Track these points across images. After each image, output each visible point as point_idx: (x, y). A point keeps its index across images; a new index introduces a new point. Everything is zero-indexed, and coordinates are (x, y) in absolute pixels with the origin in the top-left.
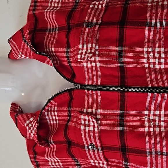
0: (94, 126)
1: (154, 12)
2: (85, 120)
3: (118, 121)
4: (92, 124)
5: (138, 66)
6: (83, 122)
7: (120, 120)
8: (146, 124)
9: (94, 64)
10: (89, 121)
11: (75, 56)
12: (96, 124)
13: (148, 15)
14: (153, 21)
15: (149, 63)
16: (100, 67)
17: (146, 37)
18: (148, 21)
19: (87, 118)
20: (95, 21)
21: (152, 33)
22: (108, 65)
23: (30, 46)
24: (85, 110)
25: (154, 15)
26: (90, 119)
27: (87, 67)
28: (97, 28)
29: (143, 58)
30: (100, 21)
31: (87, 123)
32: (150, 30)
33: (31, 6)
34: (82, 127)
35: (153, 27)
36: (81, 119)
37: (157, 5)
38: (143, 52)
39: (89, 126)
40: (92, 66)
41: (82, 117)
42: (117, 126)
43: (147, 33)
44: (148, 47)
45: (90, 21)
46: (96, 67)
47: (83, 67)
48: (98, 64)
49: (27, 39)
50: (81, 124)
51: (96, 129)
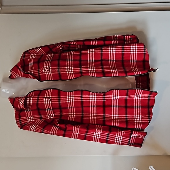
0: (49, 102)
1: (69, 56)
2: (46, 100)
3: (58, 99)
4: (48, 101)
5: (65, 73)
6: (45, 101)
7: (59, 99)
8: (68, 100)
9: (49, 73)
10: (47, 100)
11: (42, 71)
12: (50, 101)
13: (67, 57)
14: (69, 59)
15: (68, 72)
16: (52, 74)
17: (67, 64)
18: (67, 59)
19: (46, 99)
20: (49, 59)
21: (69, 63)
22: (54, 73)
23: (22, 71)
24: (45, 97)
25: (69, 57)
26: (48, 100)
27: (47, 74)
28: (50, 61)
29: (66, 70)
30: (51, 59)
31: (47, 101)
32: (68, 62)
33: (22, 57)
34: (45, 103)
35: (69, 61)
36: (44, 100)
37: (70, 55)
38: (66, 68)
39: (48, 102)
40: (49, 74)
41: (45, 99)
42: (58, 101)
43: (67, 63)
44: (68, 67)
45: (48, 60)
46: (50, 74)
47: (45, 74)
48: (51, 73)
49: (21, 68)
50: (44, 102)
51: (50, 103)
